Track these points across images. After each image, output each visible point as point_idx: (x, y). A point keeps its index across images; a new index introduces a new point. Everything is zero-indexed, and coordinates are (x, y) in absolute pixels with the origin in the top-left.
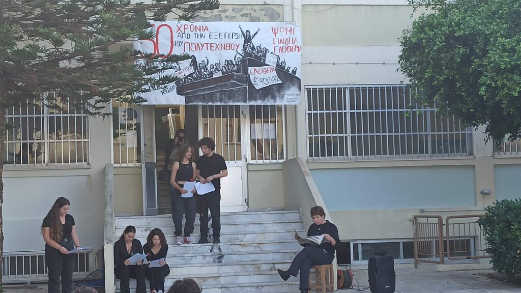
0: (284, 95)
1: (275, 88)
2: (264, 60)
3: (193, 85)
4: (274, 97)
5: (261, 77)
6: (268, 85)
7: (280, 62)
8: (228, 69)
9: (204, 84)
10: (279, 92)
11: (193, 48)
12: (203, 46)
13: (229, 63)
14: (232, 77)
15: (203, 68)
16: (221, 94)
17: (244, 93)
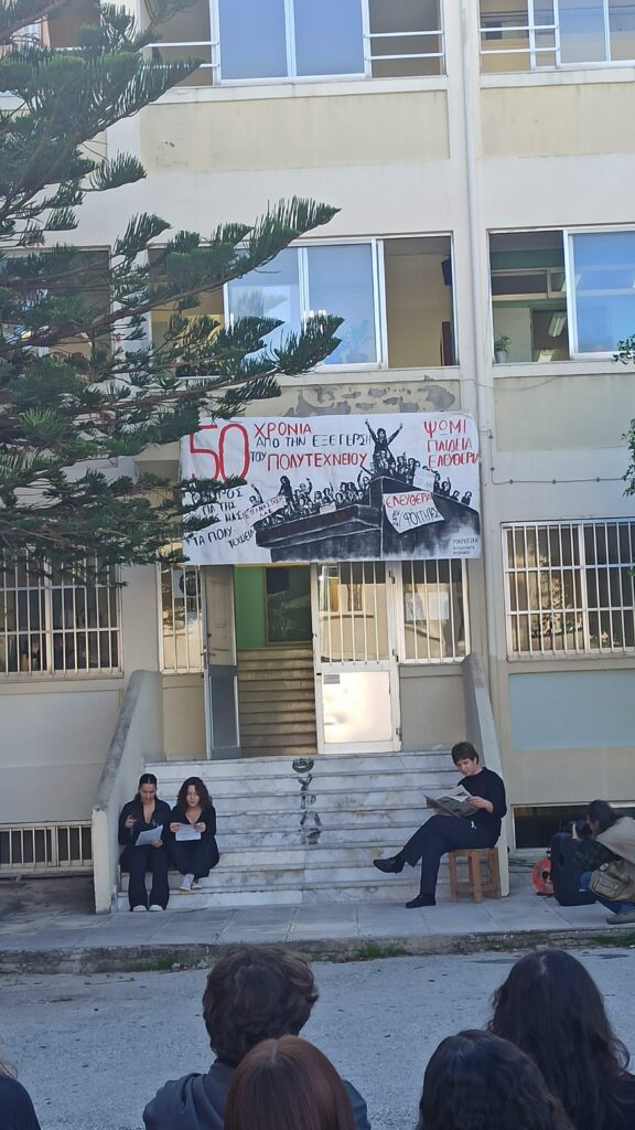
0: (447, 542)
1: (432, 530)
2: (411, 481)
3: (283, 530)
4: (430, 547)
5: (405, 511)
6: (419, 525)
7: (440, 482)
8: (347, 498)
9: (304, 525)
10: (439, 537)
11: (285, 462)
12: (301, 460)
13: (348, 487)
14: (353, 512)
15: (303, 497)
16: (335, 543)
17: (375, 541)
